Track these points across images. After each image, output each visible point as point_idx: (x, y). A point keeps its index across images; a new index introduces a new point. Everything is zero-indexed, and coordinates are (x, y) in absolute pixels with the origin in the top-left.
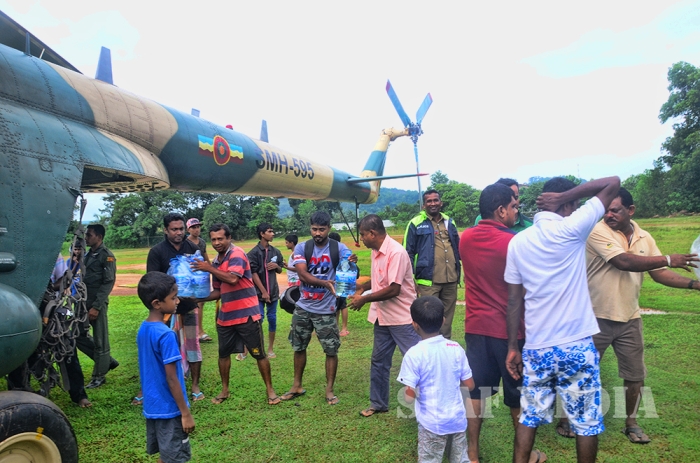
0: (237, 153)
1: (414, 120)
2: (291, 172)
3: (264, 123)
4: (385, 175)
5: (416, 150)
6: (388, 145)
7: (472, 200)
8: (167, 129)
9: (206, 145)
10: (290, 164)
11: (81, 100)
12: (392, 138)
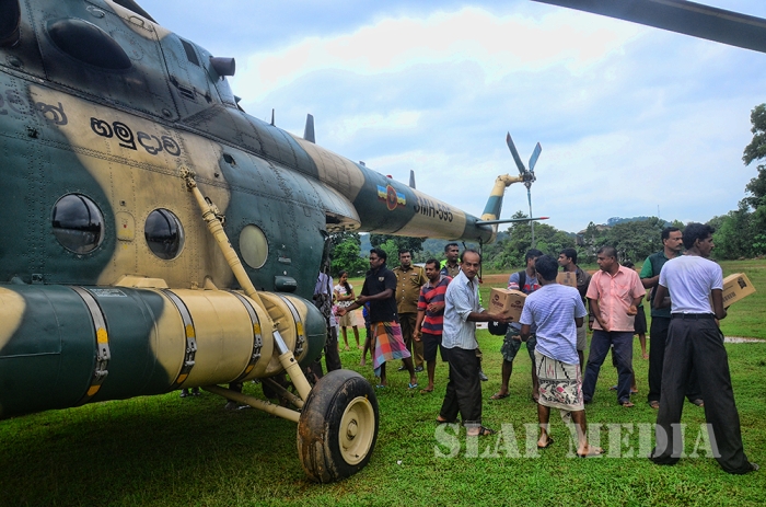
0: (401, 200)
1: (527, 168)
2: (437, 216)
3: (412, 172)
4: (501, 218)
5: (529, 195)
6: (503, 191)
7: (554, 241)
8: (359, 182)
9: (382, 193)
10: (437, 208)
11: (310, 160)
12: (508, 183)
